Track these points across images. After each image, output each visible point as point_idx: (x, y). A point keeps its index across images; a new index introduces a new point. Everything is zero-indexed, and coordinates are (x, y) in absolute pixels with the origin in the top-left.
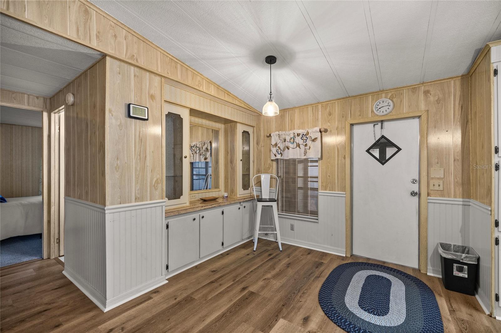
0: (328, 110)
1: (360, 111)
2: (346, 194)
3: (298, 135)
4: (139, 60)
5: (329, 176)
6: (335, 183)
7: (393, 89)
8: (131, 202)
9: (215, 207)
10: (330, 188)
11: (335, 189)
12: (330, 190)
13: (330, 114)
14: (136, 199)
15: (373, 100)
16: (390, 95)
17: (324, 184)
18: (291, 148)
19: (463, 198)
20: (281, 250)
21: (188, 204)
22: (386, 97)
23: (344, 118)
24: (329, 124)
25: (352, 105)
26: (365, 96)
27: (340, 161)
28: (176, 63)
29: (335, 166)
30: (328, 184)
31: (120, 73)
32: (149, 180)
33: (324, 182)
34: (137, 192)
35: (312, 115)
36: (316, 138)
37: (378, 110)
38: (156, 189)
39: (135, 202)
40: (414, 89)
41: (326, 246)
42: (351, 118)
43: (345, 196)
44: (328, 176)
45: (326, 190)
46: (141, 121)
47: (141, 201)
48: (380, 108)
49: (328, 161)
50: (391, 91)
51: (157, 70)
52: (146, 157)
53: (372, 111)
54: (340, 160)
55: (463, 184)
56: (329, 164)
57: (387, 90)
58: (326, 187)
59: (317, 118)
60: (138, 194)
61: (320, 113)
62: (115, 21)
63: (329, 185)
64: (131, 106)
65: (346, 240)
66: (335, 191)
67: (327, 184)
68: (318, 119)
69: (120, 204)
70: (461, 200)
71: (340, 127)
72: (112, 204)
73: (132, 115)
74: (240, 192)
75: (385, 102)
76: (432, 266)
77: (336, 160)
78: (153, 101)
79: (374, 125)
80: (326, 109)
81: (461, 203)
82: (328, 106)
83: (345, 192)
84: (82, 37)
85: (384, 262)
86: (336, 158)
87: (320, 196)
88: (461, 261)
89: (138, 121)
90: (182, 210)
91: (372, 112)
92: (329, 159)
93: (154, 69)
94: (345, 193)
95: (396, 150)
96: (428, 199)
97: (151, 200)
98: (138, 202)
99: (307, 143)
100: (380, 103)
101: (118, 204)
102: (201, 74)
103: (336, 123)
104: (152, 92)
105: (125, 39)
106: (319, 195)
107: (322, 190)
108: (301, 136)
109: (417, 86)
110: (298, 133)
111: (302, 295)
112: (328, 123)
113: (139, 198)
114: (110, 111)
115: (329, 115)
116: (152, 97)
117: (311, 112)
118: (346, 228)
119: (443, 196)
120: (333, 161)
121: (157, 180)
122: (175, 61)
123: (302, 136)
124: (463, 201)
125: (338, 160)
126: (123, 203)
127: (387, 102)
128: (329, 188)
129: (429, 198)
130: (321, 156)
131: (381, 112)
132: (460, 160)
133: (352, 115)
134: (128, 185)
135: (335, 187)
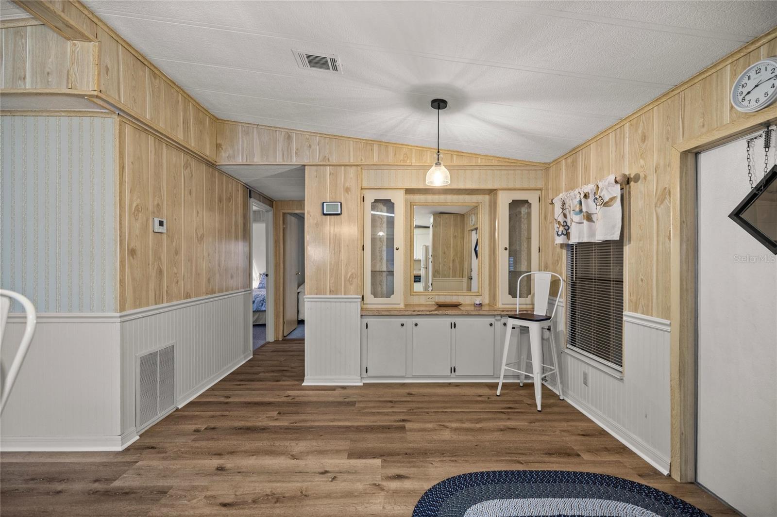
0: (640, 131)
1: (703, 113)
2: (670, 325)
3: (587, 196)
4: (330, 159)
5: (642, 280)
6: (652, 296)
8: (326, 295)
9: (437, 315)
11: (652, 310)
12: (643, 313)
13: (644, 138)
14: (330, 292)
15: (734, 74)
17: (634, 298)
18: (574, 223)
20: (539, 408)
21: (402, 306)
22: (768, 55)
23: (669, 140)
24: (642, 162)
25: (686, 103)
26: (713, 70)
27: (661, 247)
28: (372, 145)
29: (652, 256)
30: (640, 299)
31: (316, 177)
32: (343, 273)
33: (633, 293)
34: (331, 285)
35: (614, 149)
36: (612, 199)
37: (744, 99)
38: (351, 284)
39: (330, 295)
41: (634, 436)
42: (683, 136)
43: (668, 329)
44: (640, 279)
45: (636, 310)
46: (335, 216)
47: (335, 295)
48: (749, 93)
49: (640, 245)
51: (349, 162)
52: (340, 251)
53: (732, 106)
54: (661, 243)
56: (642, 254)
58: (636, 303)
59: (622, 153)
60: (333, 287)
61: (627, 141)
62: (309, 134)
63: (641, 301)
64: (325, 204)
65: (672, 439)
66: (652, 315)
67: (639, 297)
68: (623, 157)
69: (317, 294)
72: (310, 294)
73: (325, 212)
74: (504, 300)
75: (763, 69)
77: (655, 243)
78: (348, 194)
79: (748, 142)
80: (637, 130)
82: (642, 122)
84: (286, 160)
86: (655, 238)
87: (626, 323)
89: (333, 216)
90: (383, 311)
91: (731, 108)
92: (642, 242)
93: (346, 162)
94: (668, 322)
97: (345, 295)
98: (332, 295)
100: (749, 78)
101: (315, 294)
102: (406, 145)
103: (655, 156)
104: (347, 185)
105: (318, 145)
106: (625, 321)
107: (630, 311)
110: (585, 192)
112: (641, 160)
113: (333, 291)
114: (308, 212)
115: (642, 140)
116: (347, 190)
117: (614, 144)
118: (672, 409)
120: (648, 245)
121: (352, 274)
122: (369, 143)
125: (658, 244)
126: (319, 295)
127: (769, 68)
128: (642, 308)
130: (620, 237)
131: (753, 103)
133: (685, 129)
134: (323, 277)
135: (652, 306)
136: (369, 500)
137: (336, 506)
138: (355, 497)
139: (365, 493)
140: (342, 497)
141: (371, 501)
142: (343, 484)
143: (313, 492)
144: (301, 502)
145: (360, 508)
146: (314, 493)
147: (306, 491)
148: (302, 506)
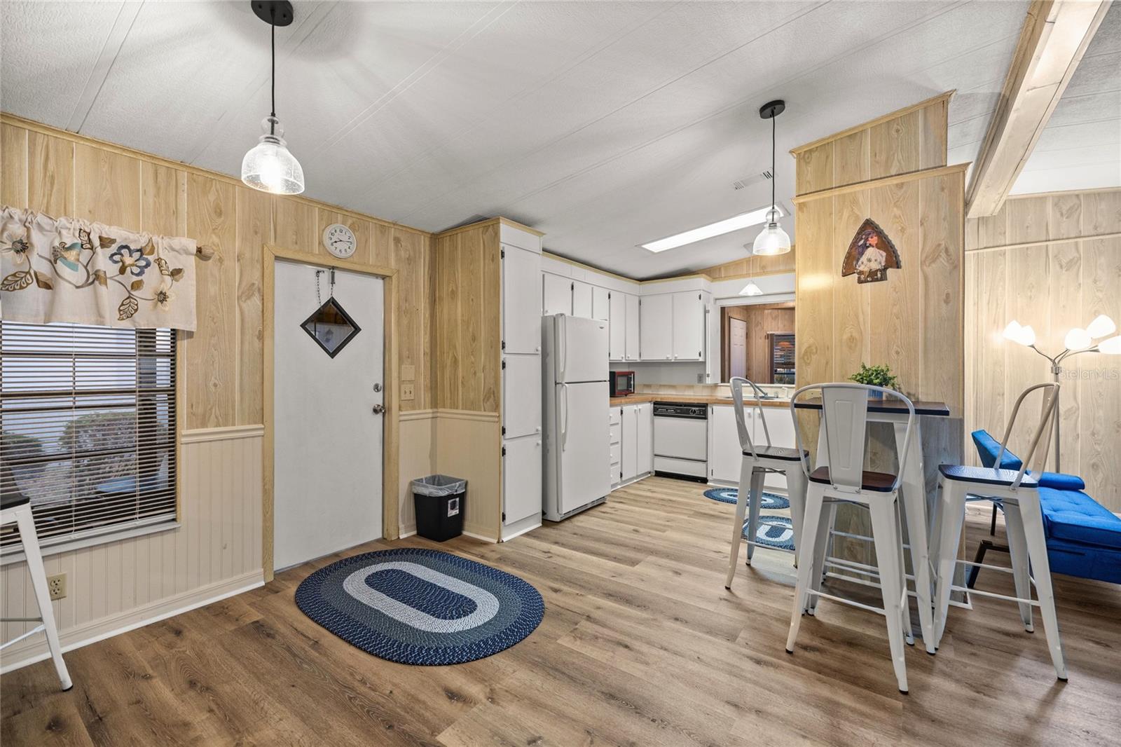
0: (212, 197)
1: (296, 233)
2: (264, 428)
3: (105, 242)
5: (215, 385)
6: (234, 402)
7: (356, 213)
10: (217, 417)
11: (234, 418)
12: (218, 425)
13: (218, 211)
16: (350, 222)
17: (200, 410)
18: (69, 285)
19: (431, 408)
22: (344, 223)
23: (256, 235)
24: (215, 239)
25: (278, 211)
26: (306, 202)
27: (247, 346)
29: (234, 358)
30: (211, 409)
35: (151, 191)
36: (179, 271)
37: (332, 244)
40: (383, 227)
42: (275, 241)
43: (261, 432)
44: (211, 384)
45: (204, 425)
48: (335, 242)
49: (212, 342)
50: (353, 215)
53: (321, 243)
54: (248, 343)
55: (431, 388)
56: (216, 352)
57: (347, 211)
58: (203, 415)
61: (184, 197)
63: (213, 410)
65: (265, 544)
66: (233, 424)
67: (209, 407)
70: (430, 411)
71: (248, 255)
75: (344, 232)
76: (403, 523)
77: (238, 341)
79: (318, 272)
80: (204, 192)
81: (430, 415)
83: (263, 423)
85: (336, 555)
86: (238, 336)
87: (183, 444)
88: (455, 493)
91: (319, 243)
92: (216, 338)
94: (261, 426)
95: (353, 329)
96: (401, 415)
99: (142, 277)
100: (336, 231)
103: (237, 241)
107: (190, 426)
108: (114, 248)
109: (386, 224)
110: (104, 235)
111: (368, 685)
112: (212, 235)
115: (215, 212)
117: (151, 181)
119: (413, 408)
120: (227, 343)
123: (115, 251)
124: (433, 413)
125: (242, 343)
127: (347, 234)
128: (215, 420)
129: (401, 413)
131: (337, 250)
132: (429, 354)
133: (278, 236)
135: (234, 415)
136: (520, 687)
137: (561, 699)
138: (530, 698)
139: (516, 696)
140: (545, 706)
141: (518, 684)
142: (530, 724)
143: (576, 733)
144: (600, 727)
145: (538, 683)
146: (577, 731)
147: (584, 741)
148: (601, 720)
